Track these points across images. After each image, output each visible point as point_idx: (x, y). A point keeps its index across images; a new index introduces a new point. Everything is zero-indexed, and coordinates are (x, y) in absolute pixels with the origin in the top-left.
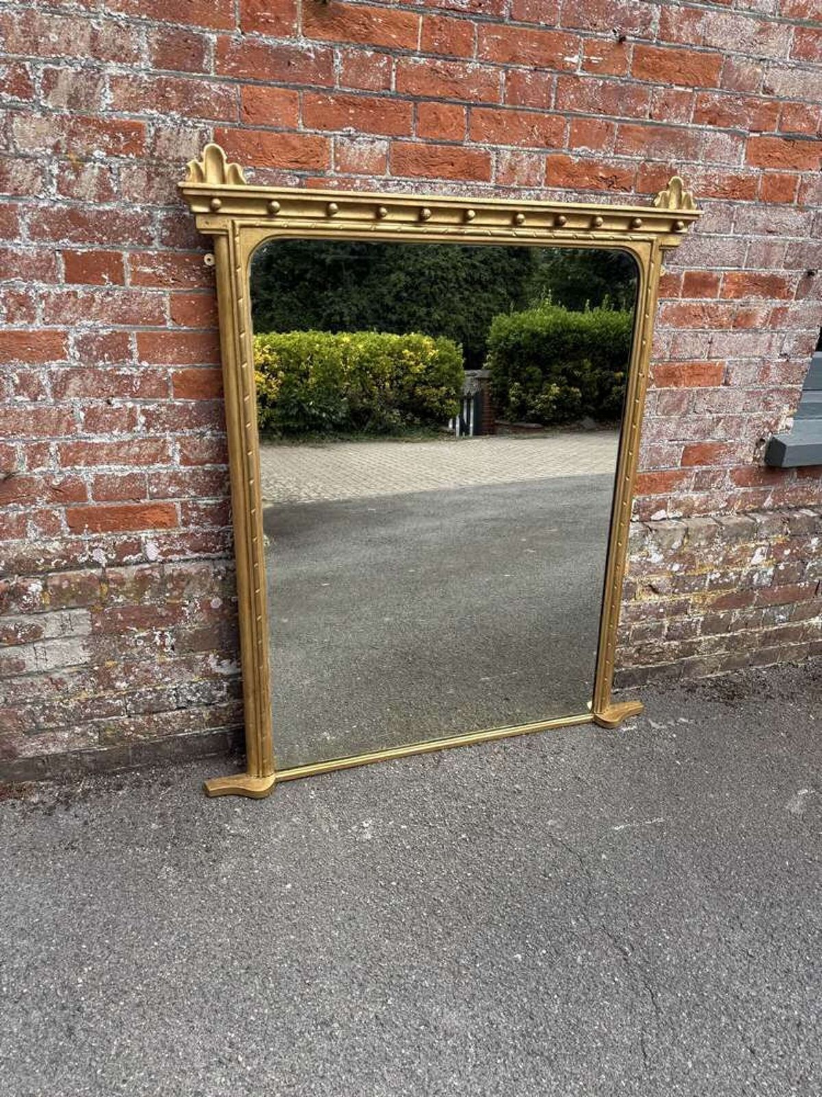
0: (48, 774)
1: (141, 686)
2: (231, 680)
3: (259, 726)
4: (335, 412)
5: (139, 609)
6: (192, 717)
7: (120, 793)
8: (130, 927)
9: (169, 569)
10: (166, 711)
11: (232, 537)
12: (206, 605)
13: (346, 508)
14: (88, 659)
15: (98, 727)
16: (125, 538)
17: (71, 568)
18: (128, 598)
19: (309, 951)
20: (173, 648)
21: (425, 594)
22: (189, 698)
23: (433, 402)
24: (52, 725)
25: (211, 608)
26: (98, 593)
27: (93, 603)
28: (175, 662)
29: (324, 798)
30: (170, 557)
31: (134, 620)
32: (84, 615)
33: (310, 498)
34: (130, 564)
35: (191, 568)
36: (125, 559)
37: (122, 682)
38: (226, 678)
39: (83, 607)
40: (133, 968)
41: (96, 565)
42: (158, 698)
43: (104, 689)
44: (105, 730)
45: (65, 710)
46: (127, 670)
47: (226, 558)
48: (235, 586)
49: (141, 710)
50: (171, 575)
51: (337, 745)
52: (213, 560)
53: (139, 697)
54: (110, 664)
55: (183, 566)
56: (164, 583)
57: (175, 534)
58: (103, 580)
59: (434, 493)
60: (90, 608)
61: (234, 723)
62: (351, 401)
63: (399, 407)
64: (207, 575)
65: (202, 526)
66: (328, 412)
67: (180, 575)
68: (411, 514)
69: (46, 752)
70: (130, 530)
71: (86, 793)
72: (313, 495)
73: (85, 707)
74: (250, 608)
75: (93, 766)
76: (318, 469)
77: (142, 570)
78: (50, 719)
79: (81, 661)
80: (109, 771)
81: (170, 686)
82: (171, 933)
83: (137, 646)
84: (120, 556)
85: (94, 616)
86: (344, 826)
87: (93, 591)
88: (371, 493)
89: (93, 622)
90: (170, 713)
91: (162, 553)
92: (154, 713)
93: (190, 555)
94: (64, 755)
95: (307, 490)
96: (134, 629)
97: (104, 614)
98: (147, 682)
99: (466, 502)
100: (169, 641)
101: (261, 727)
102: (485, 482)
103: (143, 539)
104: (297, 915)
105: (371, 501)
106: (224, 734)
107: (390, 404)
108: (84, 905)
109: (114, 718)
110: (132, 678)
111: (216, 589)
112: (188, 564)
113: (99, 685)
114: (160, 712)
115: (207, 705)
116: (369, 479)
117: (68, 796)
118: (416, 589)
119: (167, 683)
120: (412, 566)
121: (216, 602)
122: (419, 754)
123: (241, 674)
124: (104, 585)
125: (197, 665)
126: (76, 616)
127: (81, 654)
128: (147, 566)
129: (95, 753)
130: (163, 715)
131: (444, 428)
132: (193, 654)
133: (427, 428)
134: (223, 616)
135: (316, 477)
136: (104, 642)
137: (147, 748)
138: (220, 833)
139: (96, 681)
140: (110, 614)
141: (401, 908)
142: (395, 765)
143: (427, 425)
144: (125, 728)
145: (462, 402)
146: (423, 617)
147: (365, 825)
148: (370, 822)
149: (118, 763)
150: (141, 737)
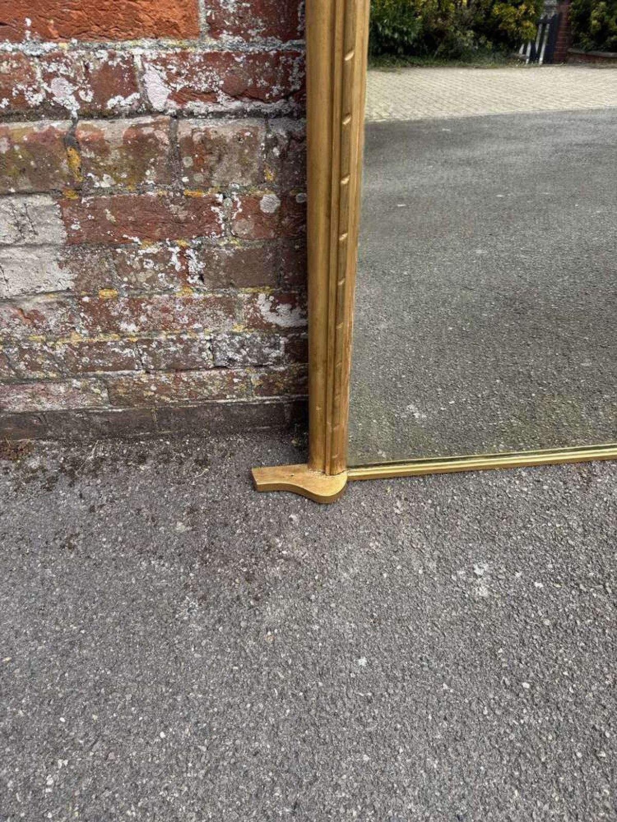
0: (49, 433)
1: (158, 332)
2: (290, 335)
3: (330, 408)
4: (408, 33)
5: (143, 203)
6: (236, 380)
7: (142, 468)
8: (129, 697)
9: (185, 128)
10: (199, 369)
11: (302, 68)
12: (251, 205)
13: (418, 127)
14: (71, 285)
15: (105, 382)
16: (104, 54)
17: (18, 117)
18: (118, 180)
19: (391, 791)
20: (201, 278)
21: (521, 223)
22: (230, 354)
23: (509, 23)
24: (39, 374)
25: (259, 213)
26: (64, 165)
27: (60, 186)
28: (205, 300)
29: (416, 516)
30: (189, 105)
31: (133, 223)
32: (48, 208)
33: (382, 118)
34: (119, 116)
35: (226, 130)
36: (111, 103)
37: (129, 323)
38: (286, 331)
39: (45, 193)
40: (127, 771)
41: (61, 112)
42: (186, 351)
43: (105, 332)
44: (115, 387)
45: (52, 357)
46: (135, 305)
47: (290, 115)
48: (304, 172)
49: (163, 366)
50: (189, 140)
51: (430, 429)
52: (267, 116)
53: (158, 347)
54: (106, 294)
55: (212, 125)
56: (177, 156)
57: (197, 53)
58: (70, 141)
59: (513, 116)
60: (57, 195)
61: (293, 393)
62: (425, 21)
63: (475, 29)
64: (252, 142)
65: (247, 37)
66: (402, 33)
67: (204, 140)
68: (490, 135)
69: (39, 407)
70: (112, 38)
71: (99, 461)
72: (384, 114)
73: (81, 355)
74: (329, 216)
75: (106, 428)
76: (388, 91)
77: (139, 126)
78: (34, 366)
79: (60, 288)
80: (130, 436)
81: (201, 335)
82: (186, 719)
83: (143, 269)
84: (101, 98)
85: (67, 211)
86: (446, 565)
87: (54, 161)
88: (444, 114)
89: (67, 224)
90: (205, 373)
91: (174, 96)
92: (182, 370)
93: (226, 103)
94: (65, 413)
95: (378, 110)
96: (136, 239)
97: (82, 208)
98: (167, 326)
99: (550, 126)
100: (195, 265)
101: (333, 413)
102: (567, 108)
103: (137, 60)
104: (374, 718)
105: (444, 122)
106: (280, 405)
107: (465, 25)
108: (72, 644)
109: (126, 372)
110: (143, 319)
111: (270, 176)
112: (221, 123)
113: (95, 324)
114: (191, 369)
115: (256, 366)
116: (441, 101)
117: (76, 463)
118: (510, 217)
119: (197, 331)
120: (499, 190)
121: (269, 202)
122: (558, 464)
123: (305, 328)
124: (72, 152)
125: (240, 308)
126: (35, 209)
127: (59, 274)
128: (149, 120)
129: (106, 414)
130: (195, 374)
131: (515, 54)
132: (232, 289)
133: (498, 54)
134: (279, 228)
135: (387, 98)
136: (91, 258)
137: (176, 413)
138: (267, 551)
139: (90, 319)
140: (93, 209)
141: (539, 734)
142: (520, 477)
143: (499, 50)
144: (143, 386)
145: (537, 26)
146: (524, 252)
147: (478, 572)
148: (486, 567)
149: (140, 428)
150: (168, 399)
